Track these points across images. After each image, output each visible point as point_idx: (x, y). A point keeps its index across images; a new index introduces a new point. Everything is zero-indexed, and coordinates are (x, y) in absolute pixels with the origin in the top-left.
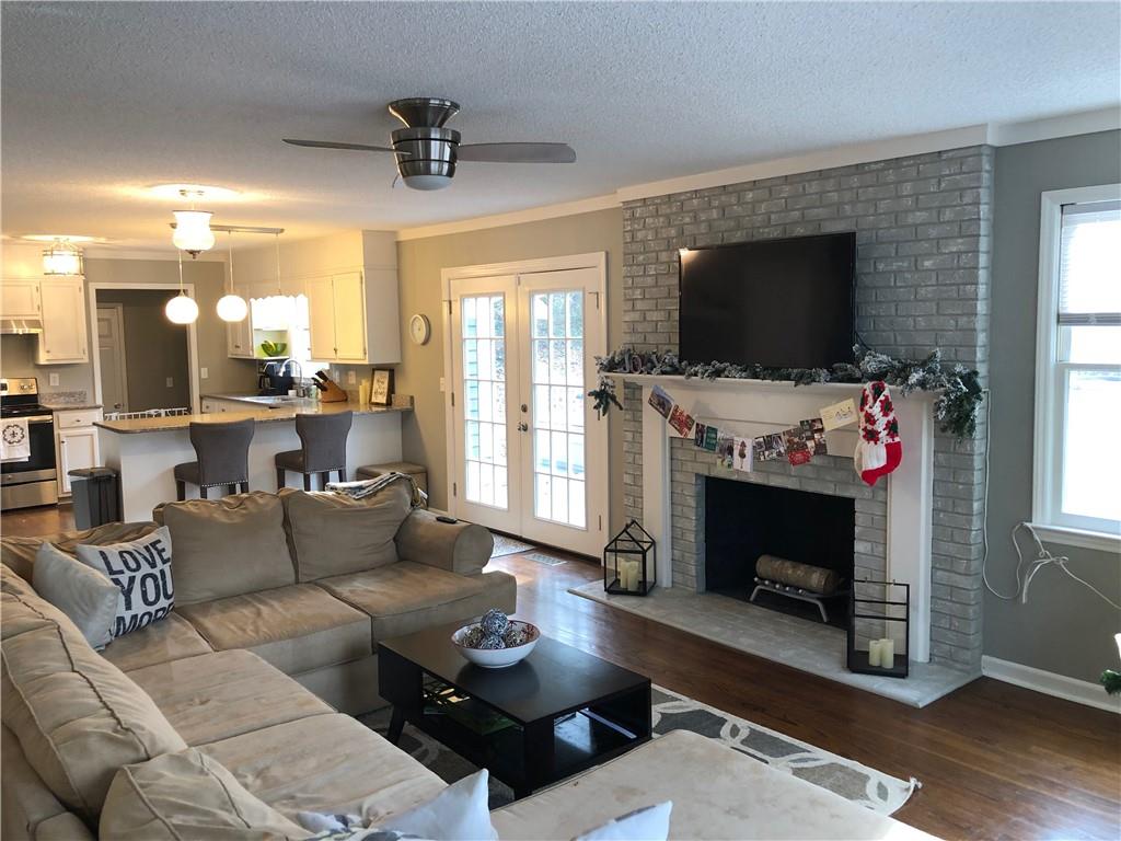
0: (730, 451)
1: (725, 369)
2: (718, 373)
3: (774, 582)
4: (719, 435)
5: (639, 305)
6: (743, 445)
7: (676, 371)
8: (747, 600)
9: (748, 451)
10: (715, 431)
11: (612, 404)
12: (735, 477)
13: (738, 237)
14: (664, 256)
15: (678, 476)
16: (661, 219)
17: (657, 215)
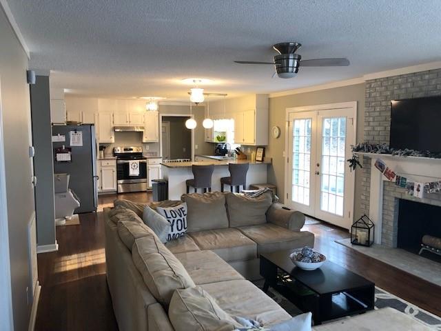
0: (412, 188)
1: (411, 153)
2: (408, 154)
3: (431, 247)
4: (408, 181)
5: (371, 124)
6: (419, 186)
7: (387, 152)
8: (417, 254)
9: (421, 189)
10: (405, 179)
11: (357, 165)
12: (414, 200)
13: (420, 95)
14: (384, 103)
15: (386, 198)
16: (384, 88)
17: (382, 86)
